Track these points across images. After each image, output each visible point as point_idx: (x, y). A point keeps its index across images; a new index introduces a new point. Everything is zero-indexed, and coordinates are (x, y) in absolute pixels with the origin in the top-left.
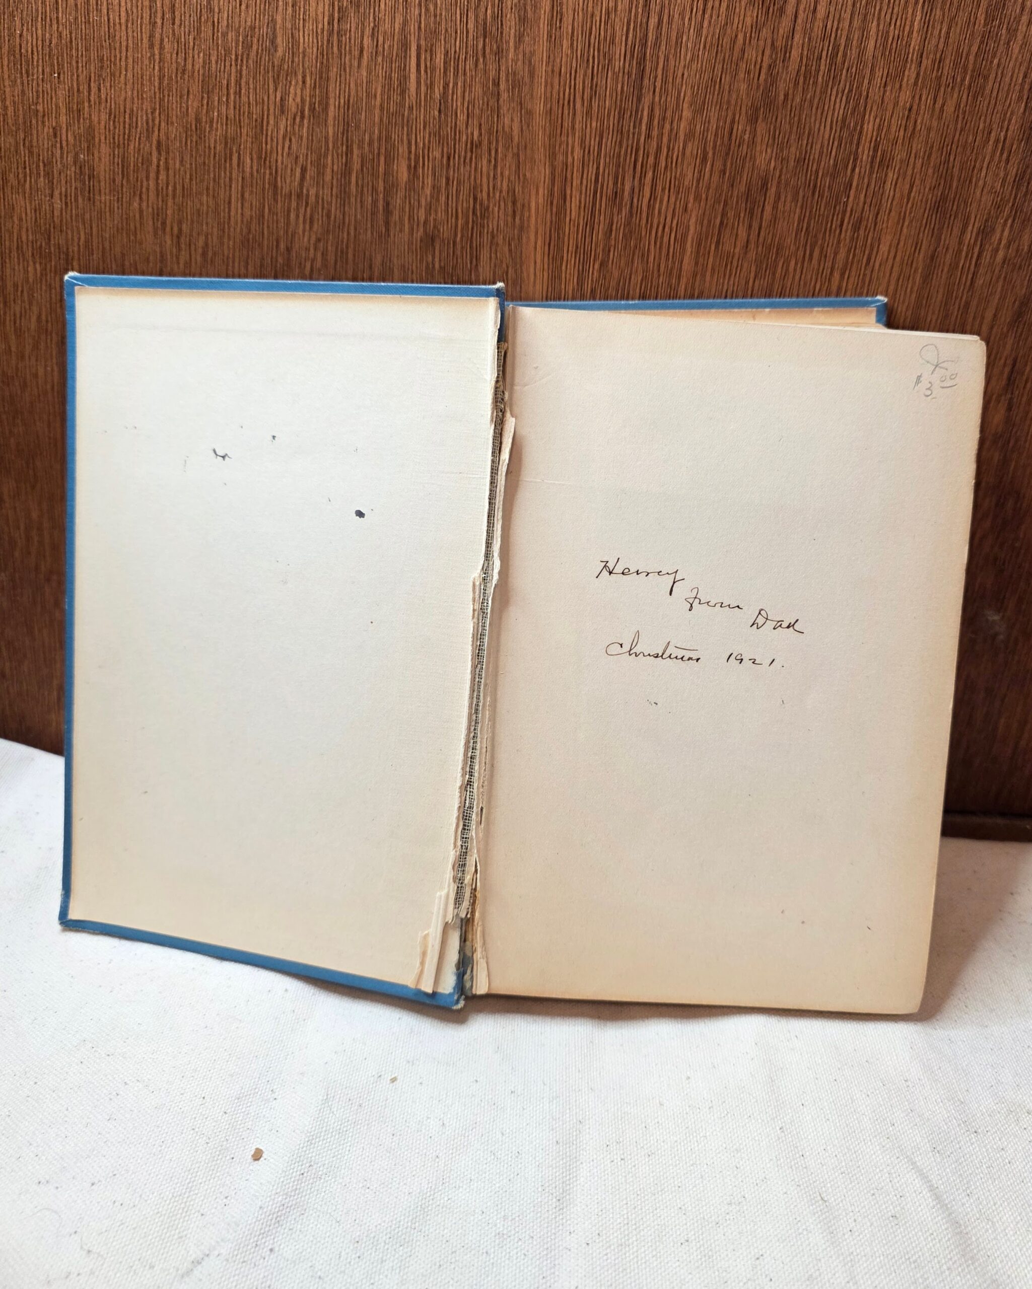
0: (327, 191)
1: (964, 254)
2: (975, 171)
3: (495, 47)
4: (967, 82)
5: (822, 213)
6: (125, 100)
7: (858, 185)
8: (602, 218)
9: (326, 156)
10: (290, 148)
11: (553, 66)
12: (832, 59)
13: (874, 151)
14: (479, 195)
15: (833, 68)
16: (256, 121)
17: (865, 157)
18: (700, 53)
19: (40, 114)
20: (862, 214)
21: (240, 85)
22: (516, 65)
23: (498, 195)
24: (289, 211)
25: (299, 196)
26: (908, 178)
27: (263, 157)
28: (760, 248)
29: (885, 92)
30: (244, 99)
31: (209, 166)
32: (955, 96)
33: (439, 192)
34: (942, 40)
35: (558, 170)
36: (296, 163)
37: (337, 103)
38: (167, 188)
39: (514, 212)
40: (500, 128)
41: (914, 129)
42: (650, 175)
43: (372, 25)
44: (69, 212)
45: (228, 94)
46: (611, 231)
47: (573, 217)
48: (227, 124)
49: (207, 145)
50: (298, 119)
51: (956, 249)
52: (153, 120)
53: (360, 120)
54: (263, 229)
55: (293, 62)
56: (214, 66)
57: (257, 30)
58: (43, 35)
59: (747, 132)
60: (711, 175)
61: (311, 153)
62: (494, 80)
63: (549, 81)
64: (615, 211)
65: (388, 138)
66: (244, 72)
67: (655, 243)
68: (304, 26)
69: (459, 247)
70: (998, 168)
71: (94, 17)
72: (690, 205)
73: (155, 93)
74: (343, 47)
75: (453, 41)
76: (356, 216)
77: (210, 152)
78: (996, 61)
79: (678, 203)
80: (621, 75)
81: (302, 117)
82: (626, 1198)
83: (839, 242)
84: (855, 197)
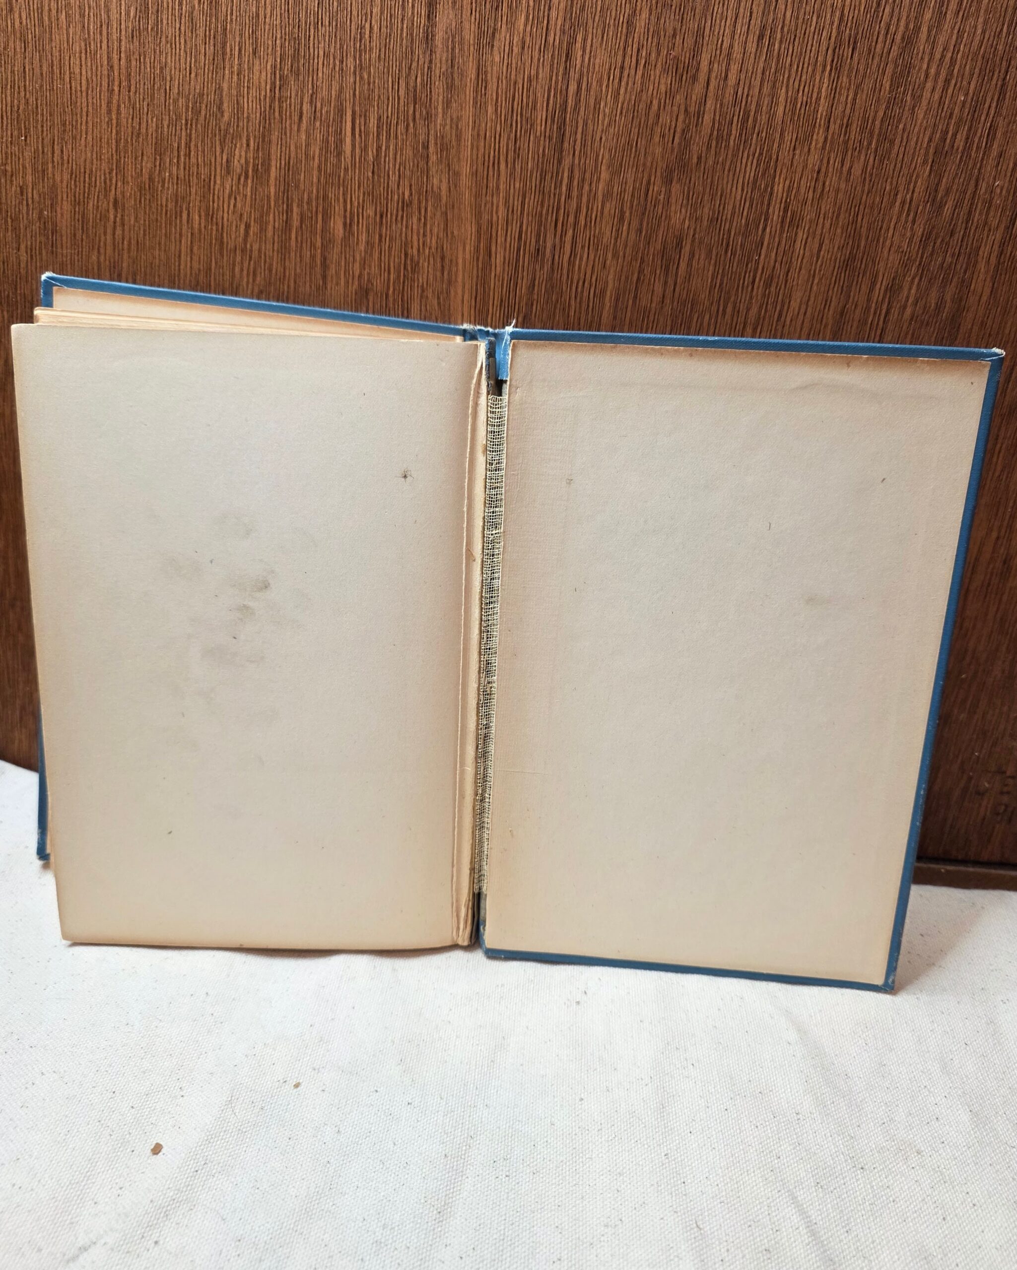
0: (269, 246)
1: (872, 310)
2: (883, 231)
3: (424, 112)
4: (873, 146)
5: (734, 270)
6: (85, 161)
7: (769, 244)
8: (525, 273)
9: (268, 214)
10: (235, 206)
11: (479, 131)
12: (742, 124)
13: (784, 212)
14: (410, 251)
15: (744, 132)
16: (204, 180)
17: (775, 218)
18: (617, 118)
19: (9, 174)
20: (773, 271)
21: (190, 148)
22: (444, 128)
23: (427, 251)
24: (234, 265)
25: (243, 251)
26: (818, 237)
27: (211, 213)
28: (675, 303)
29: (794, 155)
30: (193, 160)
31: (161, 223)
32: (863, 158)
33: (373, 247)
34: (849, 105)
35: (484, 227)
36: (241, 220)
37: (278, 165)
38: (123, 243)
39: (443, 266)
40: (429, 188)
41: (823, 190)
42: (570, 233)
43: (310, 92)
44: (34, 264)
45: (179, 156)
46: (534, 285)
47: (498, 272)
48: (177, 184)
49: (159, 203)
50: (242, 179)
51: (865, 306)
52: (111, 180)
53: (299, 180)
54: (210, 281)
55: (238, 126)
56: (166, 130)
57: (205, 97)
58: (12, 102)
59: (663, 193)
60: (628, 233)
61: (255, 211)
62: (423, 143)
63: (475, 144)
64: (538, 267)
65: (325, 197)
66: (193, 136)
67: (576, 297)
68: (248, 93)
69: (391, 299)
70: (905, 228)
71: (57, 84)
72: (608, 262)
73: (112, 155)
74: (284, 113)
75: (385, 107)
76: (295, 270)
77: (162, 210)
78: (901, 126)
79: (597, 259)
80: (542, 138)
81: (247, 177)
82: (505, 1214)
83: (751, 298)
84: (766, 256)
